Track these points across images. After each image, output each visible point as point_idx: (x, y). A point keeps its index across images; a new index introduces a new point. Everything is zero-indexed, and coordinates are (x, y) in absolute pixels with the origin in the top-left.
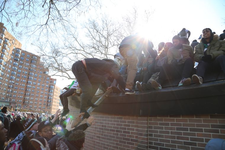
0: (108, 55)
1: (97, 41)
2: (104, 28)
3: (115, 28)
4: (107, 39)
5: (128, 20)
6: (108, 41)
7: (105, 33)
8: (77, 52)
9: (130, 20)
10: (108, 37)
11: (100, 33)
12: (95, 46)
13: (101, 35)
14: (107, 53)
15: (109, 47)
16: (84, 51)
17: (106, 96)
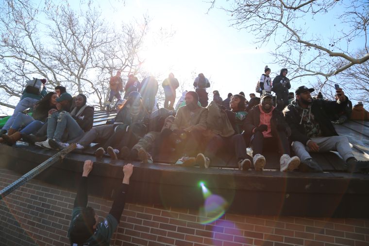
0: (83, 79)
1: (69, 50)
2: (87, 31)
3: (105, 38)
4: (87, 52)
5: (130, 33)
6: (88, 56)
7: (86, 42)
8: (23, 58)
9: (133, 34)
10: (89, 49)
11: (77, 38)
12: (63, 57)
13: (78, 42)
14: (80, 75)
15: (86, 67)
16: (40, 60)
17: (61, 157)
